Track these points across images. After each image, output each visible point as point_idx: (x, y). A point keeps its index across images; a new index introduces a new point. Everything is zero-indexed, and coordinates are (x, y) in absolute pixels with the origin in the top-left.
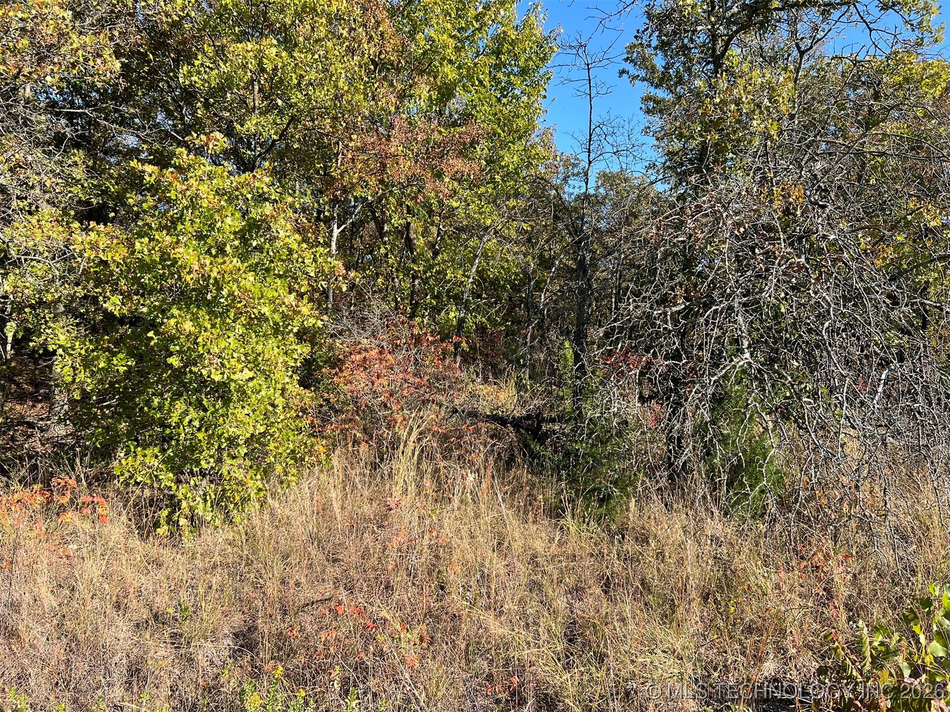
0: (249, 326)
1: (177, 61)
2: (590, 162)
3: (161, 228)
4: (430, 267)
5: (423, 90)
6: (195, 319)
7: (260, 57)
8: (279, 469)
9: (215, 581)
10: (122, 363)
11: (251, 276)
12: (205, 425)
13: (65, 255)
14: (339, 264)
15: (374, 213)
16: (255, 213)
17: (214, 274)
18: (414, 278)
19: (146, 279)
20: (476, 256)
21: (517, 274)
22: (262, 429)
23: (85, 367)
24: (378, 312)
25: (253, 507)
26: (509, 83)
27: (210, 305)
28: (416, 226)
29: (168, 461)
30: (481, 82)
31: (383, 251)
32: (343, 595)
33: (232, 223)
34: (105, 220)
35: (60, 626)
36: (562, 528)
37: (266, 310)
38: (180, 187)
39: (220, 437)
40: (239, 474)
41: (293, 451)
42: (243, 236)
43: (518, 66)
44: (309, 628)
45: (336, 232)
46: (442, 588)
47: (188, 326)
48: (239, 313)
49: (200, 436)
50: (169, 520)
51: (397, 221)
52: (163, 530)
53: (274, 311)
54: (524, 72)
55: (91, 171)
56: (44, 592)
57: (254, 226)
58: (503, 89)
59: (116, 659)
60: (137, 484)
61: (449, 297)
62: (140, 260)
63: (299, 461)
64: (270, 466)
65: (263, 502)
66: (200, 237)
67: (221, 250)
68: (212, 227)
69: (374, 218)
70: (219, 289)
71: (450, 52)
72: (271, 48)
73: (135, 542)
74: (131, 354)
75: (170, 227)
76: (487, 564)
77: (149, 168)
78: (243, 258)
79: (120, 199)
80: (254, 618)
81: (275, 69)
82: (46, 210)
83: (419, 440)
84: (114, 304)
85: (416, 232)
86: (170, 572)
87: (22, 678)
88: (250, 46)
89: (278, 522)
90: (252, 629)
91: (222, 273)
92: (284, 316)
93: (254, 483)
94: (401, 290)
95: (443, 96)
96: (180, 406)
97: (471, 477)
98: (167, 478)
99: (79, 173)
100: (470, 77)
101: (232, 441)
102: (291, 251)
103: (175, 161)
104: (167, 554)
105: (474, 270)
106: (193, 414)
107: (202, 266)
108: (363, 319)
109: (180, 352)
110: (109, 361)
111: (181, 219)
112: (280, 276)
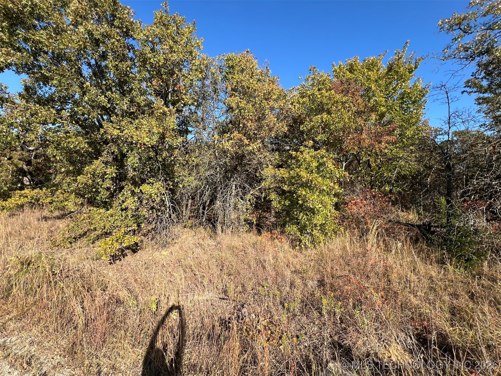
0: (320, 192)
1: (299, 125)
2: (450, 127)
3: (296, 167)
4: (378, 173)
5: (374, 117)
6: (305, 190)
7: (322, 118)
8: (329, 234)
9: (312, 264)
10: (287, 203)
11: (320, 178)
12: (308, 220)
13: (274, 177)
14: (347, 173)
15: (356, 157)
16: (321, 161)
17: (310, 178)
18: (371, 177)
19: (293, 181)
20: (396, 168)
21: (415, 173)
22: (324, 222)
23: (279, 203)
24: (359, 188)
25: (322, 244)
26: (408, 107)
27: (309, 187)
28: (372, 160)
29: (299, 229)
30: (396, 110)
31: (360, 169)
32: (352, 276)
33: (315, 164)
34: (282, 167)
35: (274, 268)
36: (444, 268)
37: (325, 188)
38: (301, 156)
39: (312, 223)
40: (318, 235)
41: (333, 229)
42: (317, 167)
43: (412, 101)
44: (341, 284)
45: (344, 164)
46: (389, 281)
47: (304, 193)
48: (317, 189)
49: (307, 223)
50: (299, 245)
51: (364, 159)
52: (297, 248)
53: (327, 188)
54: (414, 102)
55: (280, 156)
56: (271, 259)
57: (321, 165)
58: (405, 110)
59: (287, 280)
60: (291, 235)
61: (385, 182)
62: (292, 176)
63: (335, 233)
64: (327, 233)
65: (325, 244)
66: (306, 169)
67: (312, 172)
68: (309, 166)
69: (357, 159)
70: (312, 182)
71: (383, 103)
72: (325, 115)
73: (291, 250)
74: (289, 201)
75: (299, 167)
76: (409, 276)
77: (294, 153)
78: (318, 174)
79: (286, 162)
80: (323, 277)
81: (326, 121)
82: (270, 166)
83: (377, 229)
84: (286, 188)
85: (372, 162)
86: (300, 259)
87: (266, 279)
88: (319, 116)
89: (330, 250)
90: (323, 280)
91: (313, 178)
92: (330, 190)
93: (322, 238)
94: (367, 181)
95: (381, 117)
96: (302, 214)
97: (400, 244)
98: (298, 234)
99: (277, 157)
100: (391, 109)
101: (316, 225)
102: (332, 171)
103: (300, 150)
104: (299, 254)
105: (395, 172)
106: (305, 217)
107: (307, 176)
108: (354, 191)
109: (302, 200)
110: (284, 202)
111: (302, 165)
112: (328, 178)
